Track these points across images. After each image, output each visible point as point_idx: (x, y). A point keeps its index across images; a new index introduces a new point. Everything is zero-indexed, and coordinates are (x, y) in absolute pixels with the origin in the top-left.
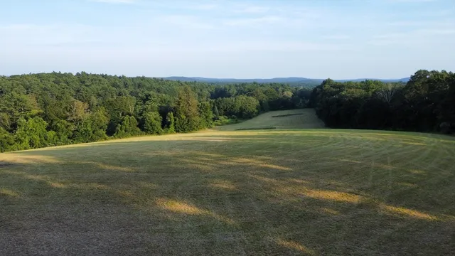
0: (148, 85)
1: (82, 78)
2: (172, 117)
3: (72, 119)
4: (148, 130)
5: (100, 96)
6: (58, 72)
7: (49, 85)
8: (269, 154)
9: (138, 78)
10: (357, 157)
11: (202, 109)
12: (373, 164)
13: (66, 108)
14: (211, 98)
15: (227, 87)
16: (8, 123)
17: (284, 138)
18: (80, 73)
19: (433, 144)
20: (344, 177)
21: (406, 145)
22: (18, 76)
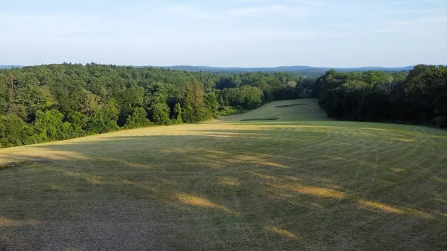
0: (154, 75)
1: (92, 69)
2: (180, 108)
3: (85, 110)
4: (156, 121)
5: (109, 86)
6: (69, 63)
7: (61, 77)
8: (270, 151)
9: (145, 68)
10: (349, 155)
11: (208, 100)
12: (362, 163)
13: (80, 100)
14: (217, 88)
15: (232, 77)
16: (25, 114)
17: (285, 135)
18: (90, 63)
19: (423, 141)
20: (334, 176)
21: (397, 142)
22: (31, 67)
